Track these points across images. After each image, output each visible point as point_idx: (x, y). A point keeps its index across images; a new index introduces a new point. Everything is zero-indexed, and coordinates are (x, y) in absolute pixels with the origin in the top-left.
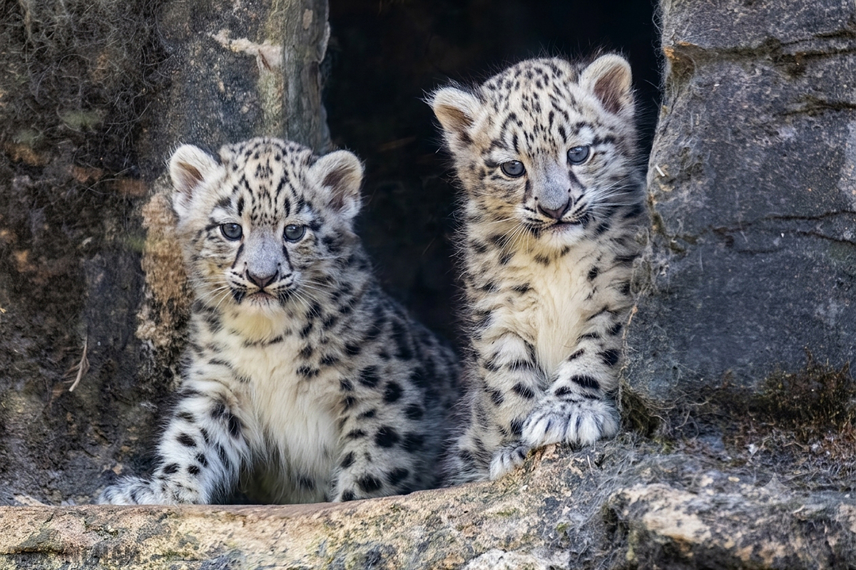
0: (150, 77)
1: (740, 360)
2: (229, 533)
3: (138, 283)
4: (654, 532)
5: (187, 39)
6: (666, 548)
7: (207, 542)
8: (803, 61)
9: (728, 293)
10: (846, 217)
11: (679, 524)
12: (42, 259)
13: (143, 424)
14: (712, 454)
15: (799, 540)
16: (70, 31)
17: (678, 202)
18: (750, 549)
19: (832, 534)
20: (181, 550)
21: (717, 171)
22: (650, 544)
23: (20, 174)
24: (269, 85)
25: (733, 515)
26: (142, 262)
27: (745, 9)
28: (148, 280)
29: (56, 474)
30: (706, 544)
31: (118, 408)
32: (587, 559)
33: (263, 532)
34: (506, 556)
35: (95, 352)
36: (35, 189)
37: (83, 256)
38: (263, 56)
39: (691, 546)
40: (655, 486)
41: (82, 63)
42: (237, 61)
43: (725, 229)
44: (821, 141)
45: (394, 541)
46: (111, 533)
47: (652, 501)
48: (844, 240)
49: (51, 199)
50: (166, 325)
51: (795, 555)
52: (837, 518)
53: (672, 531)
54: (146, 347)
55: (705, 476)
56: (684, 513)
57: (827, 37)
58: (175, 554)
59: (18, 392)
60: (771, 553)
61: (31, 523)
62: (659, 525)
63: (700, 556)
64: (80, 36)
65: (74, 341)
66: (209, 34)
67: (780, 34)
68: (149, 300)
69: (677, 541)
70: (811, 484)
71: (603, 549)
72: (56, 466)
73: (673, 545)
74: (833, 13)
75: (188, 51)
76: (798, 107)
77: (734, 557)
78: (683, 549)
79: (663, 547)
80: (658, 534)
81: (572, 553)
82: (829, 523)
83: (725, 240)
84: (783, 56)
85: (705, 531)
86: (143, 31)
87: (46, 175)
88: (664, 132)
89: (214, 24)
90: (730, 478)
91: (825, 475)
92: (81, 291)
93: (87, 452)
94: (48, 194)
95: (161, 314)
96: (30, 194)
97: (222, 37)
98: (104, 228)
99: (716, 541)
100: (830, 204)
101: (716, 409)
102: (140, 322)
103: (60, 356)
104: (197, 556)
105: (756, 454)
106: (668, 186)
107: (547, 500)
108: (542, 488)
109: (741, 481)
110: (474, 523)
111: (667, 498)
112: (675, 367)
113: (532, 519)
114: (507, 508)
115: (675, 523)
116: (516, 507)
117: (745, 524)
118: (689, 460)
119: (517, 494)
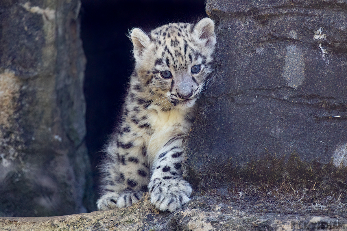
1: (236, 153)
8: (268, 18)
9: (232, 123)
10: (285, 89)
14: (222, 196)
21: (228, 67)
24: (49, 28)
38: (45, 15)
40: (194, 210)
42: (33, 17)
43: (231, 94)
44: (274, 54)
47: (192, 216)
48: (284, 100)
53: (200, 230)
55: (217, 206)
56: (205, 222)
57: (279, 7)
62: (194, 227)
66: (20, 4)
70: (265, 210)
75: (10, 12)
82: (268, 227)
83: (231, 99)
84: (259, 16)
90: (229, 207)
91: (272, 206)
97: (26, 6)
100: (278, 83)
105: (242, 196)
107: (148, 216)
108: (146, 210)
109: (233, 209)
110: (114, 226)
111: (199, 215)
112: (207, 156)
113: (140, 224)
114: (129, 219)
115: (201, 226)
116: (134, 218)
117: (231, 227)
118: (211, 198)
119: (135, 213)
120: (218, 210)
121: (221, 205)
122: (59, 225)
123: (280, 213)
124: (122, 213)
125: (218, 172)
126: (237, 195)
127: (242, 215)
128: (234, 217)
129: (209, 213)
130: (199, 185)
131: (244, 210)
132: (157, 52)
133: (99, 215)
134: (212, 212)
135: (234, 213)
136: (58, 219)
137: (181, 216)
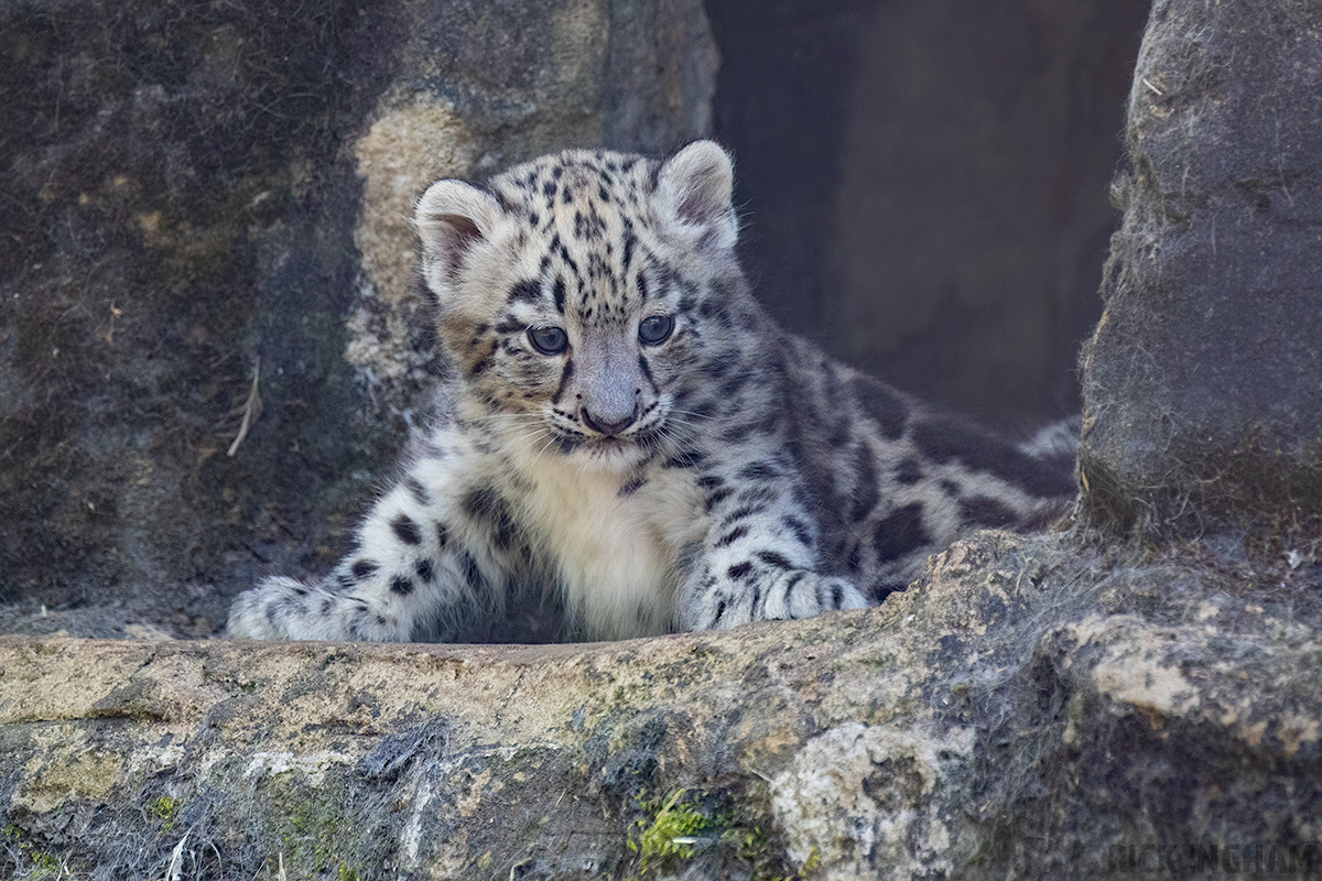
1: (1277, 407)
2: (432, 689)
3: (349, 268)
4: (1107, 696)
6: (1127, 724)
7: (397, 703)
9: (1259, 292)
11: (1149, 682)
12: (183, 226)
14: (1222, 567)
17: (1178, 137)
18: (1261, 726)
20: (349, 718)
21: (1246, 82)
22: (1101, 716)
23: (148, 82)
25: (1239, 670)
26: (355, 233)
28: (365, 266)
29: (200, 590)
30: (1192, 718)
31: (311, 480)
32: (1004, 741)
33: (486, 688)
34: (868, 733)
35: (273, 385)
36: (173, 109)
37: (253, 223)
39: (1167, 720)
40: (1118, 618)
43: (1255, 183)
45: (691, 705)
46: (244, 687)
47: (1111, 643)
49: (199, 124)
50: (397, 341)
53: (1137, 694)
54: (362, 378)
55: (1205, 604)
56: (1159, 663)
58: (344, 723)
59: (140, 451)
60: (1296, 733)
61: (117, 669)
62: (1117, 684)
63: (1180, 737)
65: (237, 367)
68: (368, 299)
69: (1145, 713)
71: (1030, 725)
72: (201, 577)
73: (1138, 718)
77: (1235, 740)
78: (1154, 726)
79: (1120, 721)
80: (1115, 699)
81: (979, 731)
83: (1255, 202)
85: (1190, 696)
87: (193, 85)
88: (1163, 16)
90: (1249, 608)
92: (251, 282)
93: (255, 555)
94: (195, 116)
95: (389, 323)
96: (163, 114)
98: (289, 175)
99: (1207, 713)
101: (1234, 490)
102: (352, 336)
103: (213, 390)
104: (376, 725)
105: (1299, 568)
106: (1163, 109)
107: (944, 640)
108: (937, 620)
109: (1266, 614)
110: (820, 678)
111: (1134, 639)
112: (1165, 417)
113: (915, 672)
114: (876, 652)
115: (1143, 680)
116: (892, 651)
117: (1257, 684)
118: (1182, 575)
119: (896, 628)
120: (1210, 620)
121: (1219, 599)
122: (615, 673)
124: (849, 631)
125: (1207, 476)
126: (1280, 563)
127: (1299, 638)
128: (1267, 645)
129: (1172, 630)
130: (1137, 526)
131: (1306, 618)
132: (522, 256)
133: (761, 639)
134: (1187, 627)
135: (1267, 631)
136: (611, 651)
137: (1068, 643)
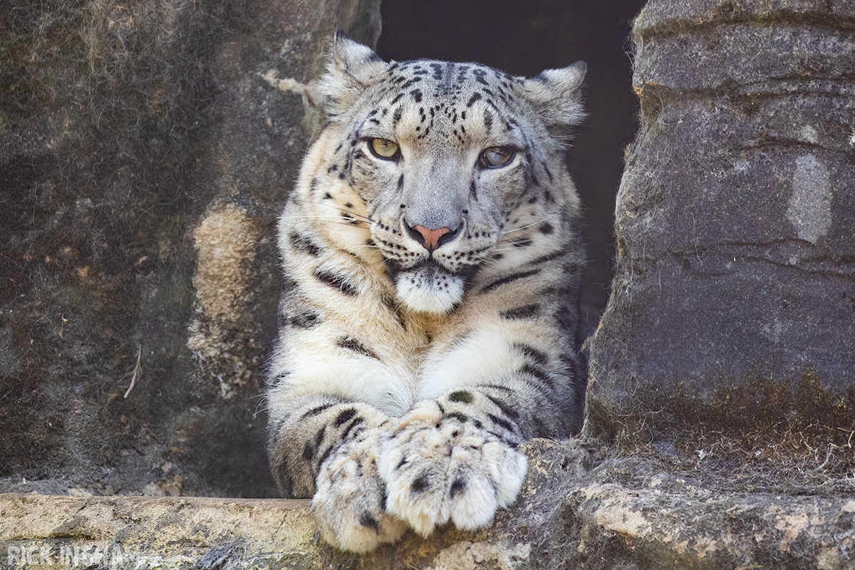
0: (204, 111)
1: (693, 373)
2: (237, 522)
3: (190, 298)
4: (602, 527)
5: (238, 78)
6: (612, 542)
7: (218, 530)
8: (758, 101)
9: (684, 311)
10: (792, 244)
11: (625, 519)
12: (101, 274)
13: (190, 427)
14: (663, 458)
15: (729, 536)
16: (129, 67)
17: (641, 228)
18: (685, 543)
19: (759, 531)
20: (192, 538)
21: (677, 199)
22: (599, 538)
23: (83, 197)
24: (314, 121)
25: (673, 513)
26: (193, 279)
27: (707, 53)
28: (198, 297)
29: (108, 470)
30: (648, 538)
31: (168, 412)
32: (546, 551)
33: (266, 522)
34: (473, 546)
35: (148, 361)
36: (96, 211)
37: (139, 273)
38: (309, 96)
39: (634, 539)
40: (607, 485)
41: (140, 96)
42: (284, 100)
43: (682, 253)
44: (771, 174)
46: (135, 521)
47: (604, 498)
48: (790, 265)
49: (110, 220)
50: (215, 337)
51: (725, 549)
52: (765, 517)
53: (619, 526)
54: (196, 357)
55: (654, 478)
56: (630, 509)
57: (780, 79)
58: (189, 541)
59: (77, 395)
60: (704, 547)
61: (66, 511)
62: (607, 520)
63: (641, 549)
64: (138, 72)
65: (129, 350)
66: (259, 74)
67: (738, 75)
68: (199, 314)
69: (623, 536)
70: (750, 487)
71: (560, 542)
72: (109, 463)
73: (619, 538)
74: (785, 58)
75: (238, 89)
76: (752, 143)
77: (671, 550)
78: (628, 543)
79: (609, 540)
80: (606, 528)
81: (533, 546)
82: (757, 520)
83: (682, 263)
84: (740, 96)
85: (647, 527)
86: (197, 68)
87: (107, 198)
88: (633, 163)
89: (263, 64)
90: (678, 480)
91: (764, 479)
92: (137, 305)
93: (138, 451)
94: (108, 215)
95: (211, 327)
96: (91, 214)
97: (270, 77)
98: (158, 248)
99: (656, 536)
100: (778, 232)
101: (670, 418)
102: (190, 334)
103: (116, 363)
104: (207, 542)
105: (704, 459)
106: (633, 213)
109: (687, 483)
111: (617, 496)
112: (633, 378)
115: (621, 518)
117: (683, 521)
118: (642, 463)
120: (657, 487)
121: (662, 475)
123: (781, 492)
125: (655, 410)
126: (694, 457)
127: (705, 496)
128: (687, 500)
129: (637, 492)
130: (617, 436)
131: (708, 485)
134: (644, 490)
135: (688, 492)
137: (582, 497)
